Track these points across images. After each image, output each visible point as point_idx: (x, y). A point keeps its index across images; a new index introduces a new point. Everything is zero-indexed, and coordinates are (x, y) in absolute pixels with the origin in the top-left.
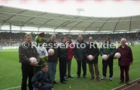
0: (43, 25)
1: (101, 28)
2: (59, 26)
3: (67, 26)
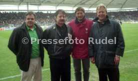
0: (61, 3)
1: (123, 5)
2: (78, 4)
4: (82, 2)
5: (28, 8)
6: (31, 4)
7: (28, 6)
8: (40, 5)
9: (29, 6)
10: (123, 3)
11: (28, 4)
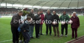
0: (26, 3)
1: (60, 6)
3: (40, 4)
5: (6, 5)
8: (14, 4)
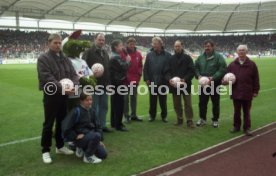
0: (83, 16)
1: (198, 25)
2: (115, 19)
3: (131, 18)
4: (124, 16)
5: (17, 23)
6: (24, 16)
7: (17, 20)
9: (21, 18)
10: (198, 21)
11: (17, 14)
